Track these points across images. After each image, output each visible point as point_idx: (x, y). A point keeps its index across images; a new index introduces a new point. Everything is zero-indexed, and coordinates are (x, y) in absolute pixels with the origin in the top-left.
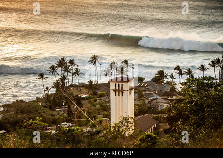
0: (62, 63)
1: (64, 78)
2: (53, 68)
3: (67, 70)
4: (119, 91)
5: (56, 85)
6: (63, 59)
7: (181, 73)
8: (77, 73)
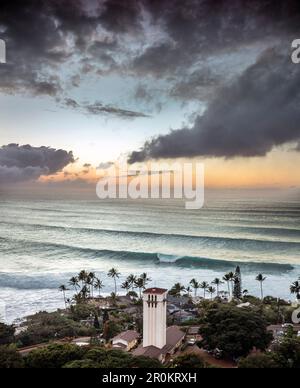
0: (82, 275)
1: (85, 290)
2: (74, 280)
3: (88, 282)
4: (153, 303)
5: (77, 298)
6: (83, 272)
7: (196, 286)
8: (99, 285)
